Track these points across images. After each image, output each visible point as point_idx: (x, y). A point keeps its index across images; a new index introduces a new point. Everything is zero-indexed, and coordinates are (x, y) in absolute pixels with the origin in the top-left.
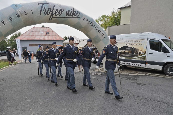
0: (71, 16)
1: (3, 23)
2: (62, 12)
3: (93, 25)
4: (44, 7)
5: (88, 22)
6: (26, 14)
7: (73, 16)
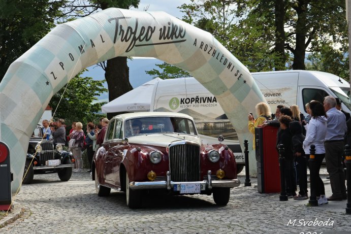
0: (168, 38)
1: (62, 66)
2: (152, 32)
3: (214, 53)
4: (121, 26)
5: (204, 47)
6: (94, 45)
7: (172, 39)
